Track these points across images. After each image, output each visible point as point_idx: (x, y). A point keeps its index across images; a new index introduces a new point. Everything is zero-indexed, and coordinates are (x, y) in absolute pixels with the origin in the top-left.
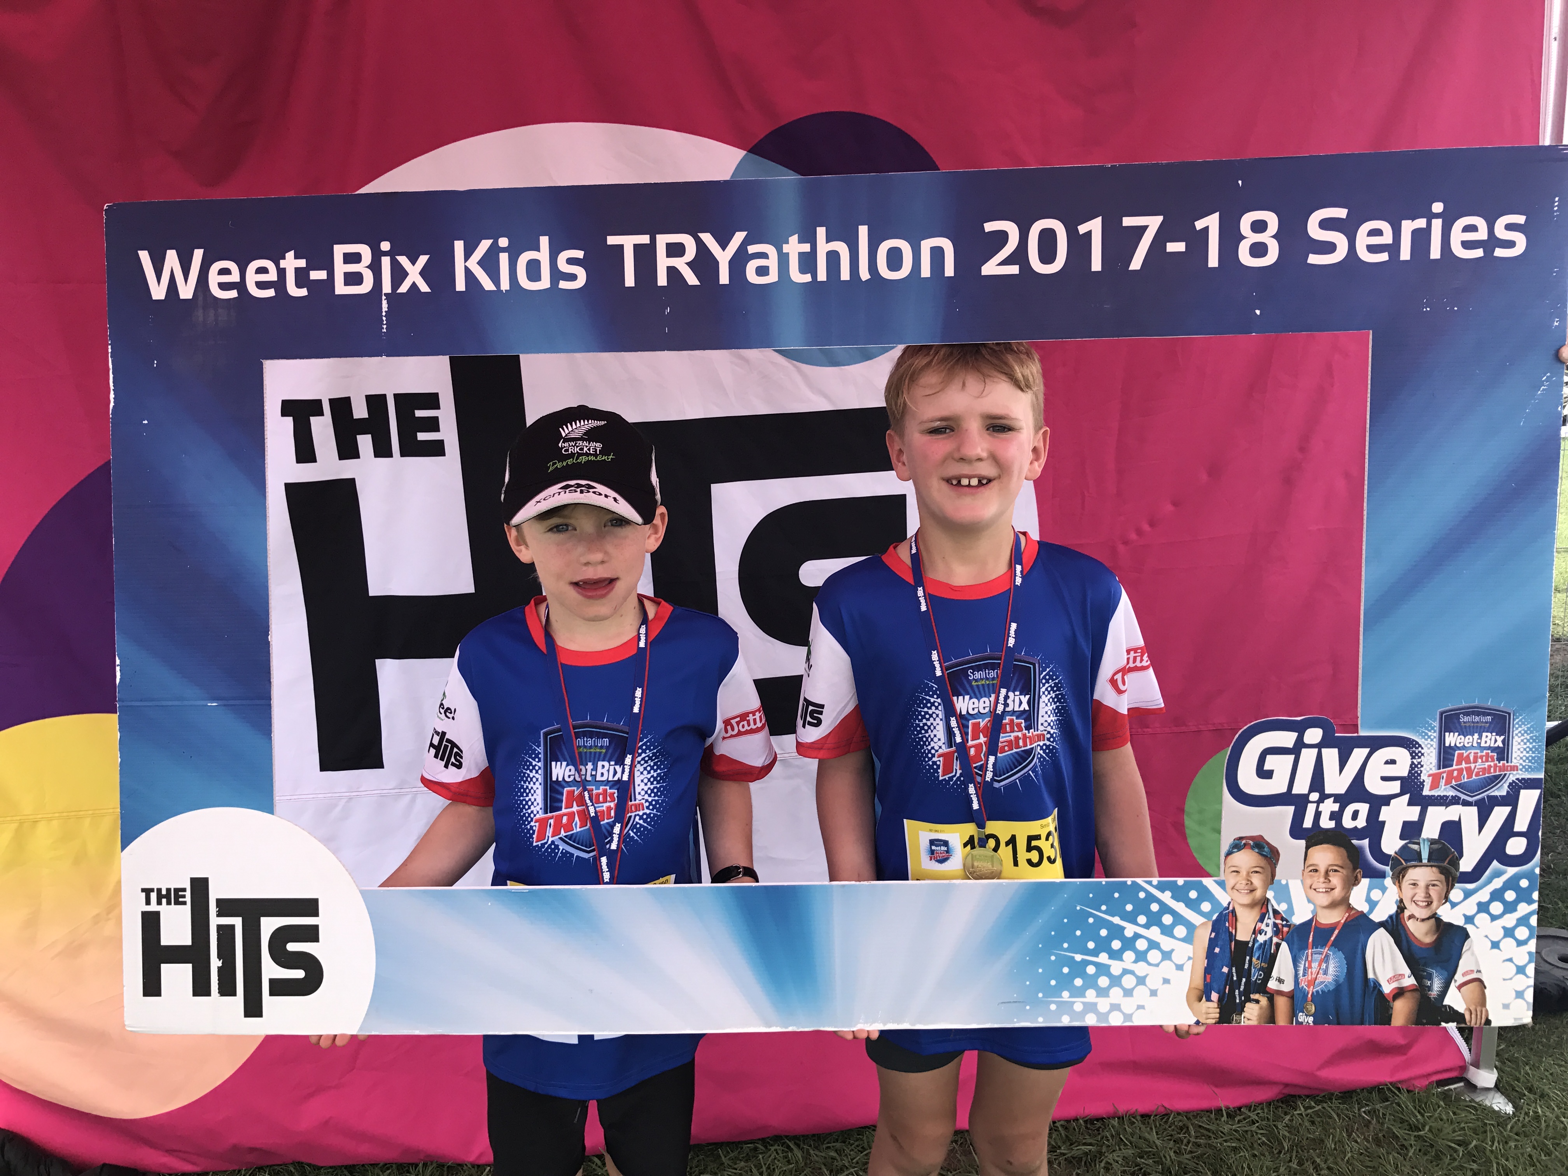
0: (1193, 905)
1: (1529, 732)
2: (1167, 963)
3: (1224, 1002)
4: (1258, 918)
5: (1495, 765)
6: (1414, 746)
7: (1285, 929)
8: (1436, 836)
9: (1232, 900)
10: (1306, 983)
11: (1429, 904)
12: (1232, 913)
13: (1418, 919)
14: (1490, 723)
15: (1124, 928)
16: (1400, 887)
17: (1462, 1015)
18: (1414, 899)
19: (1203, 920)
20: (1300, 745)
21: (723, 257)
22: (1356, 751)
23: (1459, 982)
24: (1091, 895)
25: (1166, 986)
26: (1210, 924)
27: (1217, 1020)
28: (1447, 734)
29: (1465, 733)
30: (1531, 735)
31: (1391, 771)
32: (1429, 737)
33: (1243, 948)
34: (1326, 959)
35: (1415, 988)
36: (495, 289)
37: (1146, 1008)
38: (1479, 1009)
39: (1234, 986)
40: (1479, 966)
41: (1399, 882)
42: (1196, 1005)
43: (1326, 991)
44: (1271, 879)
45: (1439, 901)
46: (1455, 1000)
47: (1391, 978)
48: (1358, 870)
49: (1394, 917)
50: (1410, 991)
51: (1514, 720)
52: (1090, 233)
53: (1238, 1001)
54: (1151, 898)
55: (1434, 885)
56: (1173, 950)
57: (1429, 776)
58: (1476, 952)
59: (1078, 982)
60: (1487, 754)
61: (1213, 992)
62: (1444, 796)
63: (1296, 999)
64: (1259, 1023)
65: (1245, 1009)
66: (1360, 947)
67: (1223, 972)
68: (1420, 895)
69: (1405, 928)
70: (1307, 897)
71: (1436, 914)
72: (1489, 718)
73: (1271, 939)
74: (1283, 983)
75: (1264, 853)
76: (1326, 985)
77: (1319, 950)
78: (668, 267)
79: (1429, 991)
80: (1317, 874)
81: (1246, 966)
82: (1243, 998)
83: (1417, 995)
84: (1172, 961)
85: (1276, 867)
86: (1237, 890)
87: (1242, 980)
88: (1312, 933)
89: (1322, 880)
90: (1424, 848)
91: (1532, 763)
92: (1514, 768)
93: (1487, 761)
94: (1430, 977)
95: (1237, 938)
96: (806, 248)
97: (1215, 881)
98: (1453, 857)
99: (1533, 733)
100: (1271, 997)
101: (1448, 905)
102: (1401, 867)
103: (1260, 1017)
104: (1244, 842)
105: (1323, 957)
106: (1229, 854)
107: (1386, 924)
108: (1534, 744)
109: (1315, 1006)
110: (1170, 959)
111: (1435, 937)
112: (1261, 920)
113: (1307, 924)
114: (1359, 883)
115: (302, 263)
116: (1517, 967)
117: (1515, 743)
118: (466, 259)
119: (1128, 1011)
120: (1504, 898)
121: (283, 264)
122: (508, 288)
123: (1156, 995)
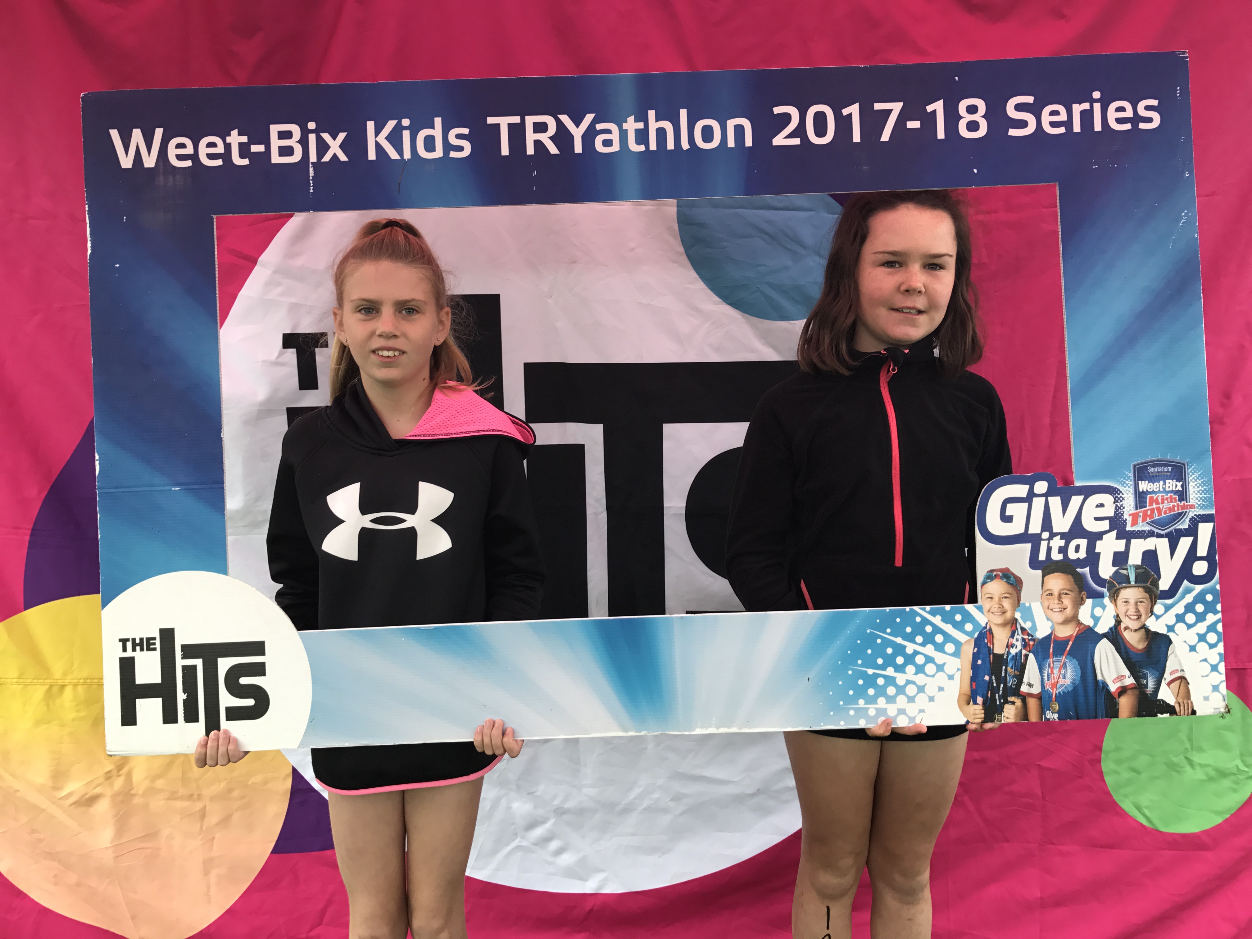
0: (959, 626)
1: (1200, 478)
2: (940, 674)
3: (988, 704)
4: (1010, 634)
5: (1178, 505)
6: (1116, 492)
7: (1031, 643)
9: (989, 620)
10: (1050, 686)
11: (1139, 617)
13: (1131, 630)
15: (905, 647)
16: (1116, 605)
17: (1173, 707)
18: (1127, 614)
19: (967, 638)
20: (1031, 495)
21: (577, 132)
24: (878, 621)
25: (941, 692)
26: (973, 640)
27: (983, 719)
28: (1140, 482)
29: (1153, 481)
30: (1202, 480)
31: (1101, 512)
33: (1000, 660)
34: (1064, 666)
36: (400, 158)
37: (926, 711)
39: (995, 690)
40: (1182, 666)
41: (1115, 600)
42: (966, 707)
43: (1067, 692)
44: (1017, 603)
45: (1147, 614)
46: (1166, 694)
47: (1115, 679)
48: (1083, 592)
49: (1114, 631)
50: (1130, 689)
51: (1188, 469)
52: (851, 115)
53: (998, 703)
54: (925, 622)
55: (1141, 602)
56: (944, 664)
57: (1130, 515)
58: (1178, 655)
59: (871, 692)
60: (1171, 496)
61: (978, 697)
62: (1143, 531)
63: (1043, 699)
64: (1016, 720)
65: (1004, 710)
67: (986, 680)
68: (1132, 611)
70: (1046, 615)
71: (1145, 625)
72: (1170, 468)
73: (1021, 651)
74: (1033, 687)
75: (1011, 582)
76: (1066, 687)
77: (1058, 658)
78: (534, 141)
79: (1146, 688)
80: (1053, 597)
81: (1003, 675)
82: (1002, 701)
83: (1137, 692)
84: (944, 672)
85: (1020, 593)
86: (992, 613)
87: (1000, 686)
88: (1052, 645)
89: (1056, 601)
90: (1131, 573)
91: (1205, 502)
92: (1192, 507)
93: (1171, 502)
94: (1145, 678)
95: (995, 652)
96: (641, 125)
97: (975, 606)
98: (1153, 578)
99: (1203, 479)
100: (1024, 698)
101: (1153, 616)
102: (1115, 588)
103: (1016, 715)
105: (1062, 664)
106: (984, 583)
107: (1107, 634)
109: (1058, 704)
110: (943, 670)
111: (1146, 644)
112: (1012, 636)
113: (1048, 638)
114: (1084, 603)
115: (244, 139)
116: (1211, 665)
117: (1191, 487)
118: (376, 135)
119: (911, 714)
120: (1195, 610)
121: (228, 140)
122: (409, 157)
123: (934, 701)
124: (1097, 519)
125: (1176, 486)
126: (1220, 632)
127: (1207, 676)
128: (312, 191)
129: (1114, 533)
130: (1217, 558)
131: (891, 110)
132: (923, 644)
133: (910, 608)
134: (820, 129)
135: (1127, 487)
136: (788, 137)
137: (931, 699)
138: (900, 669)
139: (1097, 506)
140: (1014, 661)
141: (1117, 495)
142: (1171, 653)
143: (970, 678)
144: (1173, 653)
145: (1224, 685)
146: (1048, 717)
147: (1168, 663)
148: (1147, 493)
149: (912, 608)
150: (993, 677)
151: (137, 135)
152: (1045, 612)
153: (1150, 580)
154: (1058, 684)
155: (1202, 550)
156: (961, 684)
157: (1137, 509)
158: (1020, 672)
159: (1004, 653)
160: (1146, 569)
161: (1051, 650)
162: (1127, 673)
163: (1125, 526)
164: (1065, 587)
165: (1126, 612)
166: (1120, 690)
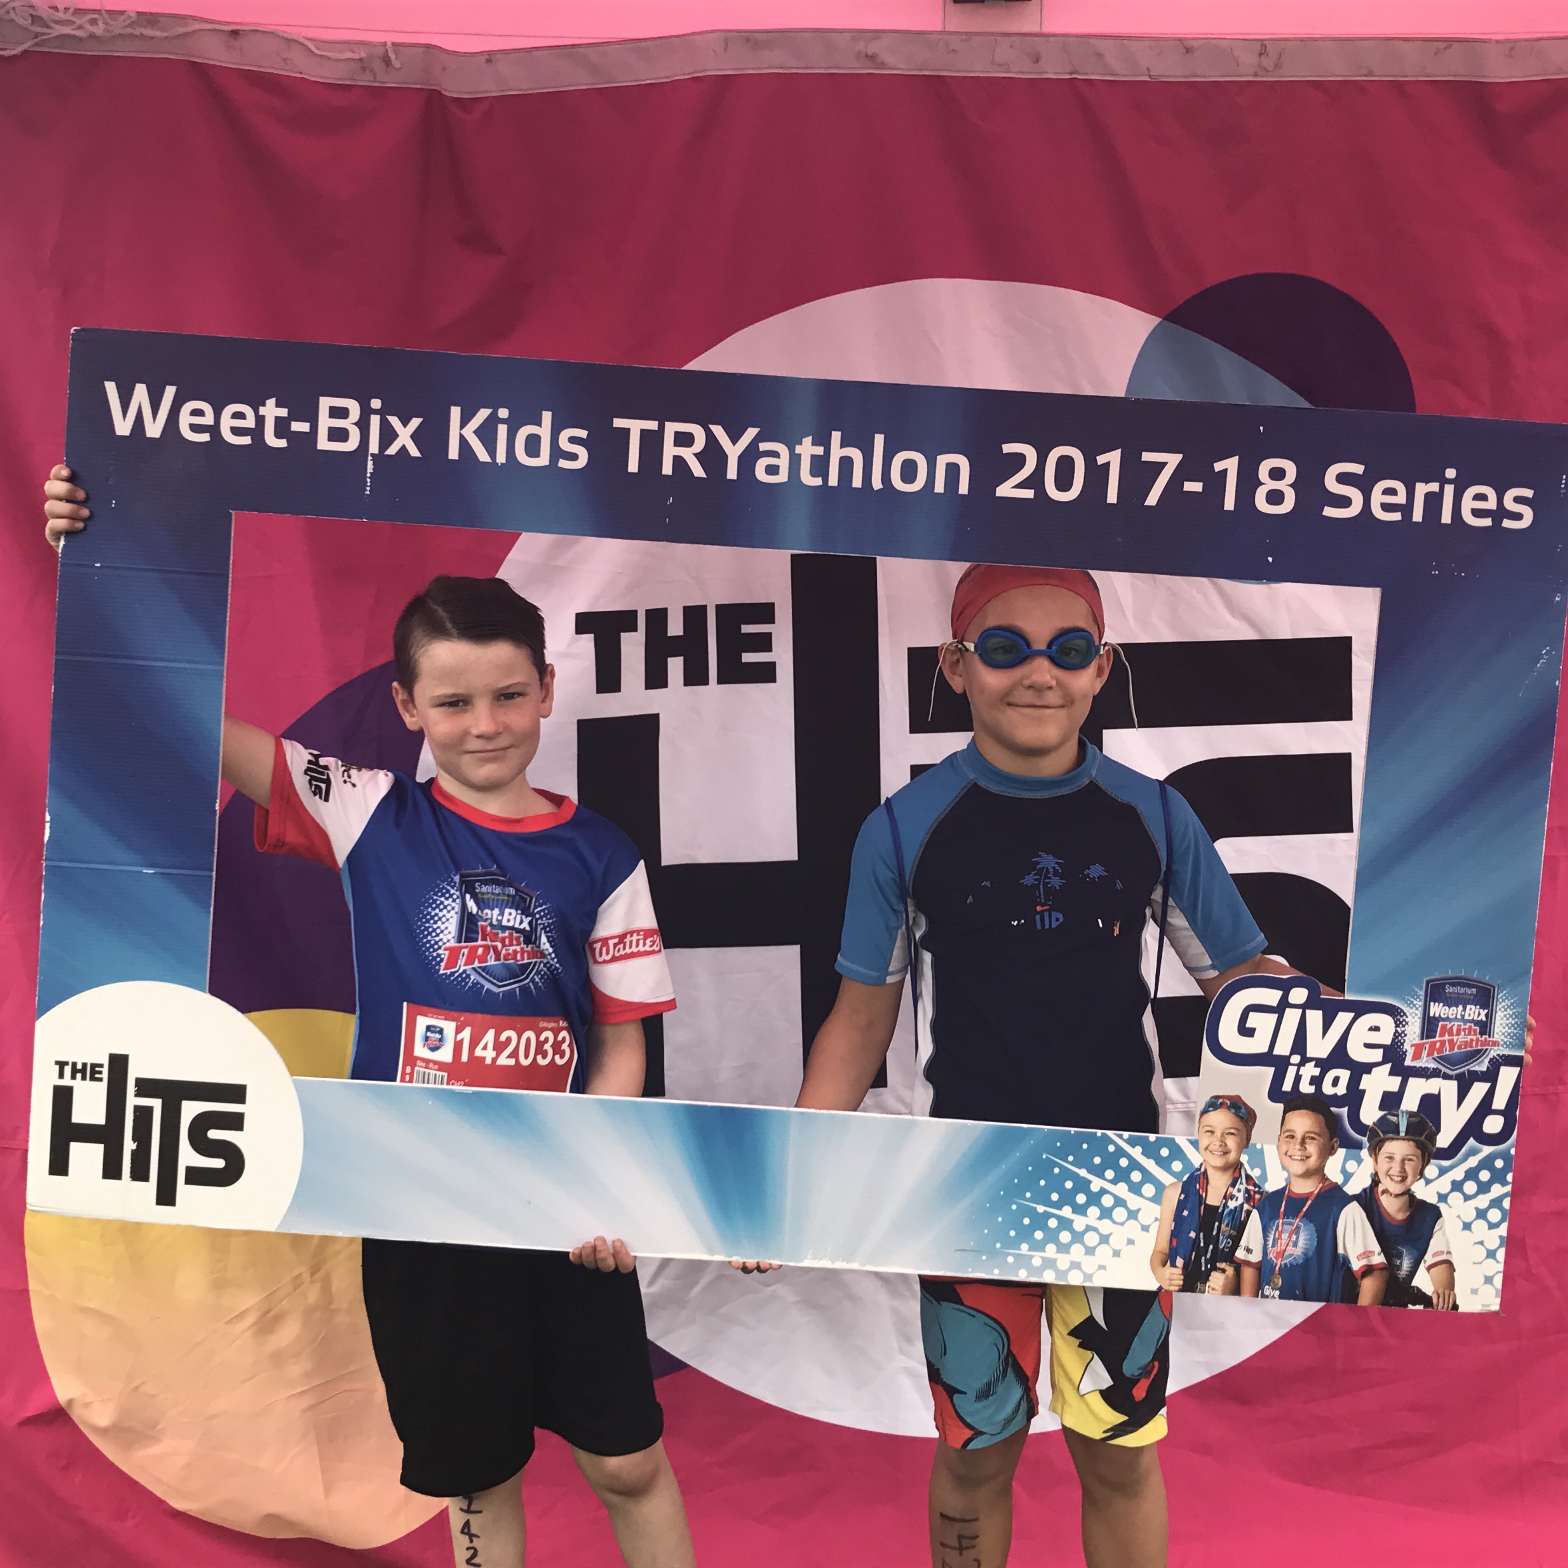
0: (1164, 1164)
1: (1512, 1007)
2: (1132, 1222)
4: (1229, 1183)
7: (1257, 1196)
9: (1204, 1161)
11: (1404, 1179)
12: (1204, 1175)
14: (1475, 996)
15: (1090, 1182)
16: (1376, 1160)
17: (1430, 1298)
18: (1389, 1173)
19: (1174, 1180)
21: (733, 452)
23: (1429, 1263)
24: (1059, 1145)
25: (1131, 1246)
26: (1180, 1185)
28: (1432, 1004)
30: (1514, 1011)
33: (1213, 1213)
35: (1382, 1266)
36: (490, 461)
37: (1107, 1268)
38: (1447, 1293)
39: (1202, 1252)
42: (1160, 1269)
44: (1245, 1142)
45: (1414, 1176)
46: (1423, 1281)
47: (1360, 1255)
48: (1335, 1139)
51: (1498, 994)
52: (1108, 464)
53: (1203, 1269)
54: (1121, 1152)
55: (1410, 1160)
56: (1139, 1210)
58: (1447, 1232)
59: (1039, 1235)
60: (1470, 1027)
65: (1210, 1278)
66: (1331, 1220)
68: (1396, 1169)
70: (1282, 1163)
71: (1410, 1190)
72: (1474, 990)
73: (1242, 1205)
76: (1294, 1259)
78: (674, 457)
79: (1398, 1270)
80: (1294, 1140)
81: (1215, 1233)
82: (1209, 1266)
83: (1386, 1274)
84: (1137, 1220)
85: (1251, 1131)
86: (1211, 1152)
87: (1209, 1247)
88: (1284, 1203)
89: (1298, 1147)
90: (1402, 1121)
91: (1513, 1040)
92: (1495, 1044)
93: (1469, 1034)
94: (1400, 1257)
96: (819, 451)
99: (1516, 1009)
100: (1238, 1266)
101: (1422, 1180)
102: (1378, 1139)
104: (1221, 1101)
106: (1204, 1112)
108: (1516, 1020)
110: (1136, 1218)
112: (1233, 1185)
113: (1280, 1193)
114: (1335, 1152)
115: (283, 412)
116: (1488, 1250)
117: (1498, 1018)
118: (462, 427)
119: (1088, 1271)
120: (1478, 1178)
121: (262, 411)
122: (504, 461)
123: (1119, 1256)
124: (1368, 1046)
125: (1479, 1014)
126: (1506, 1210)
127: (1480, 1263)
128: (368, 493)
129: (1388, 1067)
130: (1517, 1113)
131: (1165, 464)
132: (1114, 1182)
133: (1102, 1133)
134: (1064, 480)
135: (1414, 1008)
136: (1019, 486)
137: (1117, 1254)
138: (1080, 1210)
139: (1371, 1029)
141: (1399, 1017)
142: (1438, 1230)
143: (1170, 1232)
144: (1441, 1229)
145: (1500, 1277)
146: (1266, 1293)
148: (1440, 1019)
149: (1105, 1134)
150: (1202, 1234)
151: (141, 393)
152: (1281, 1159)
153: (1427, 1132)
154: (1286, 1254)
155: (1500, 1102)
156: (1157, 1240)
157: (1422, 1039)
159: (1219, 1205)
160: (1422, 1117)
162: (1375, 1247)
163: (1404, 1059)
164: (1312, 1130)
166: (1363, 1270)
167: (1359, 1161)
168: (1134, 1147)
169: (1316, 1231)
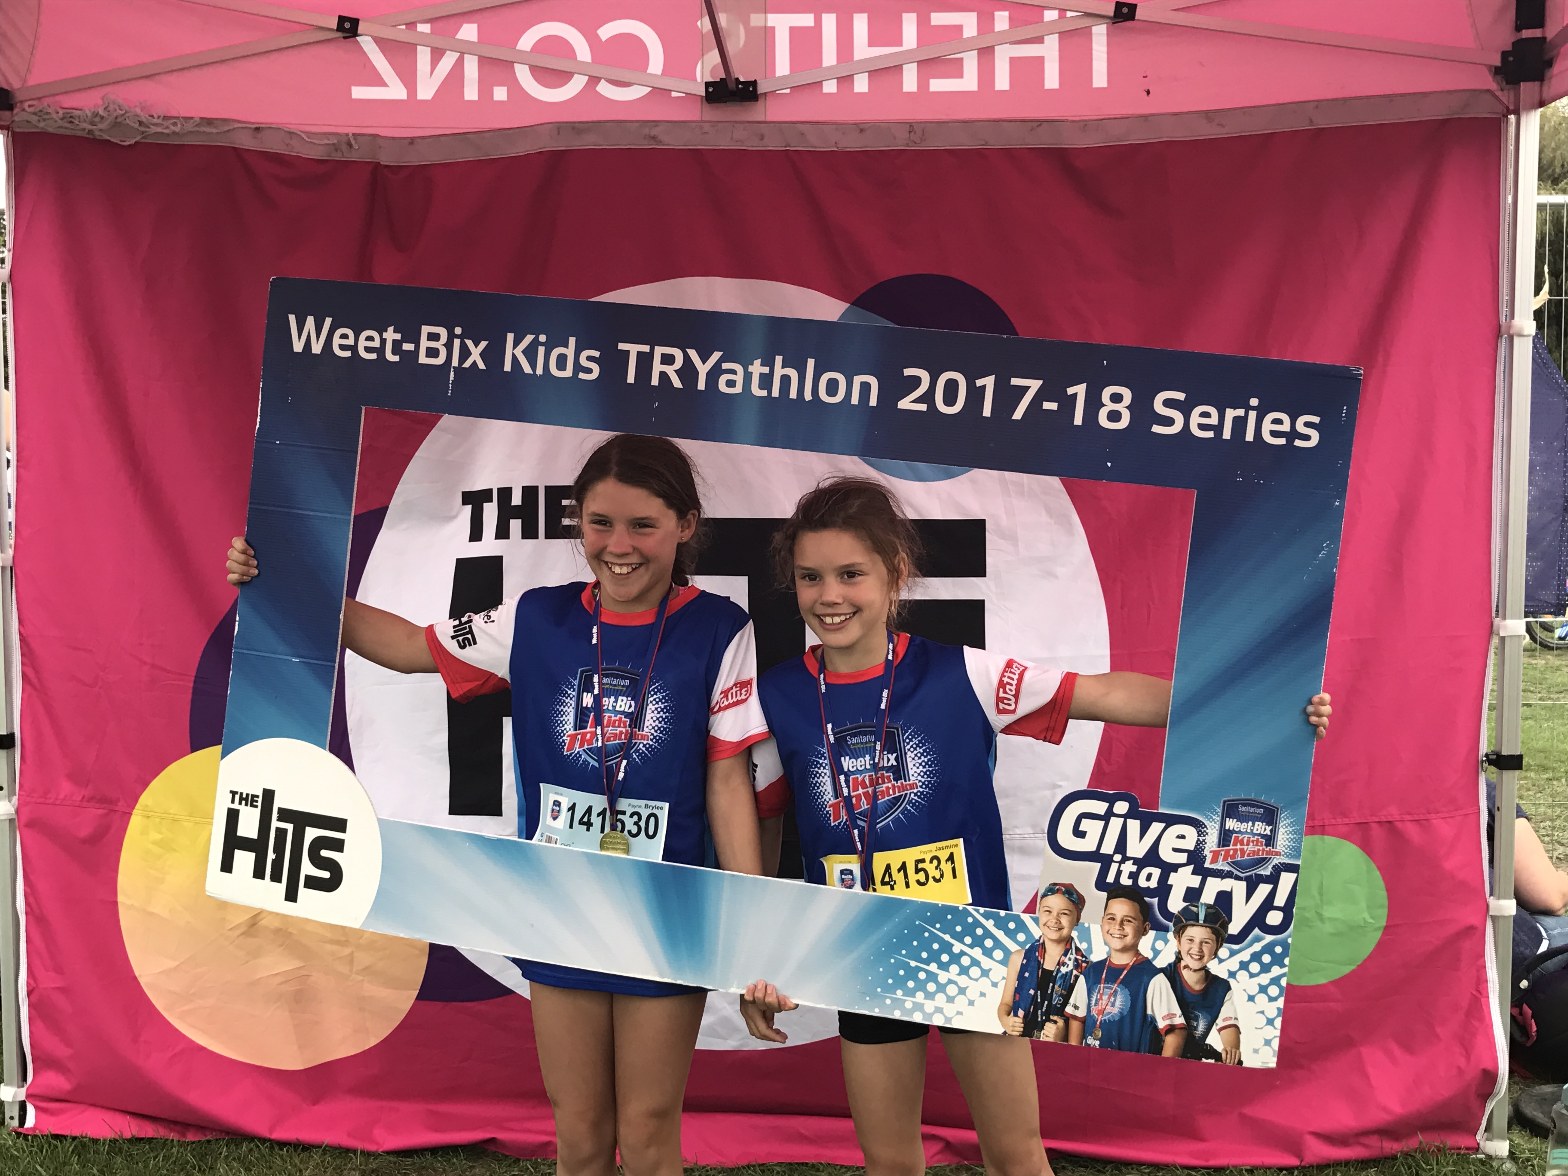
0: (1011, 934)
1: (1292, 825)
2: (984, 979)
4: (1062, 952)
5: (1263, 850)
8: (1212, 902)
11: (1201, 958)
14: (1262, 814)
15: (953, 945)
16: (1179, 941)
17: (1220, 1054)
19: (1019, 948)
20: (1109, 814)
21: (703, 369)
22: (1154, 824)
24: (929, 914)
25: (983, 998)
30: (1294, 828)
32: (1213, 820)
33: (1048, 977)
36: (532, 372)
37: (963, 1014)
38: (1233, 1050)
41: (1179, 937)
44: (1076, 921)
45: (1210, 956)
46: (1215, 1040)
51: (1281, 814)
52: (984, 386)
53: (1039, 1020)
54: (977, 924)
55: (1206, 943)
56: (990, 970)
57: (1211, 852)
59: (911, 984)
60: (1258, 839)
61: (1020, 1009)
62: (1222, 870)
63: (1087, 1024)
65: (1045, 1027)
66: (1143, 988)
68: (1195, 950)
69: (1180, 976)
71: (1206, 966)
73: (1071, 971)
78: (660, 372)
81: (1049, 992)
82: (1044, 1018)
83: (1184, 1033)
84: (988, 978)
89: (1117, 927)
91: (1292, 851)
94: (1197, 1020)
95: (1044, 967)
96: (766, 370)
97: (1031, 917)
100: (1067, 1019)
102: (1182, 924)
103: (1056, 1036)
104: (1057, 887)
106: (1044, 896)
108: (1295, 836)
110: (988, 976)
111: (1203, 986)
113: (1102, 963)
114: (1147, 933)
115: (399, 337)
116: (1268, 1019)
117: (1280, 833)
118: (514, 348)
119: (948, 1015)
120: (1261, 960)
121: (385, 335)
122: (541, 373)
123: (973, 1005)
124: (1175, 850)
126: (1283, 987)
127: (1261, 1028)
128: (450, 394)
129: (1191, 867)
130: (1294, 910)
131: (1029, 387)
132: (971, 946)
134: (950, 398)
135: (1213, 822)
136: (915, 401)
137: (971, 1003)
138: (944, 967)
139: (1178, 837)
140: (1062, 981)
141: (1200, 828)
144: (1230, 999)
145: (1277, 1040)
146: (1089, 1042)
147: (1222, 1009)
148: (1233, 832)
150: (1039, 992)
155: (1280, 900)
157: (1219, 847)
158: (1068, 992)
159: (1052, 969)
161: (1104, 976)
162: (1177, 1011)
163: (1204, 862)
165: (1189, 950)
167: (1166, 941)
168: (987, 920)
169: (1130, 995)
